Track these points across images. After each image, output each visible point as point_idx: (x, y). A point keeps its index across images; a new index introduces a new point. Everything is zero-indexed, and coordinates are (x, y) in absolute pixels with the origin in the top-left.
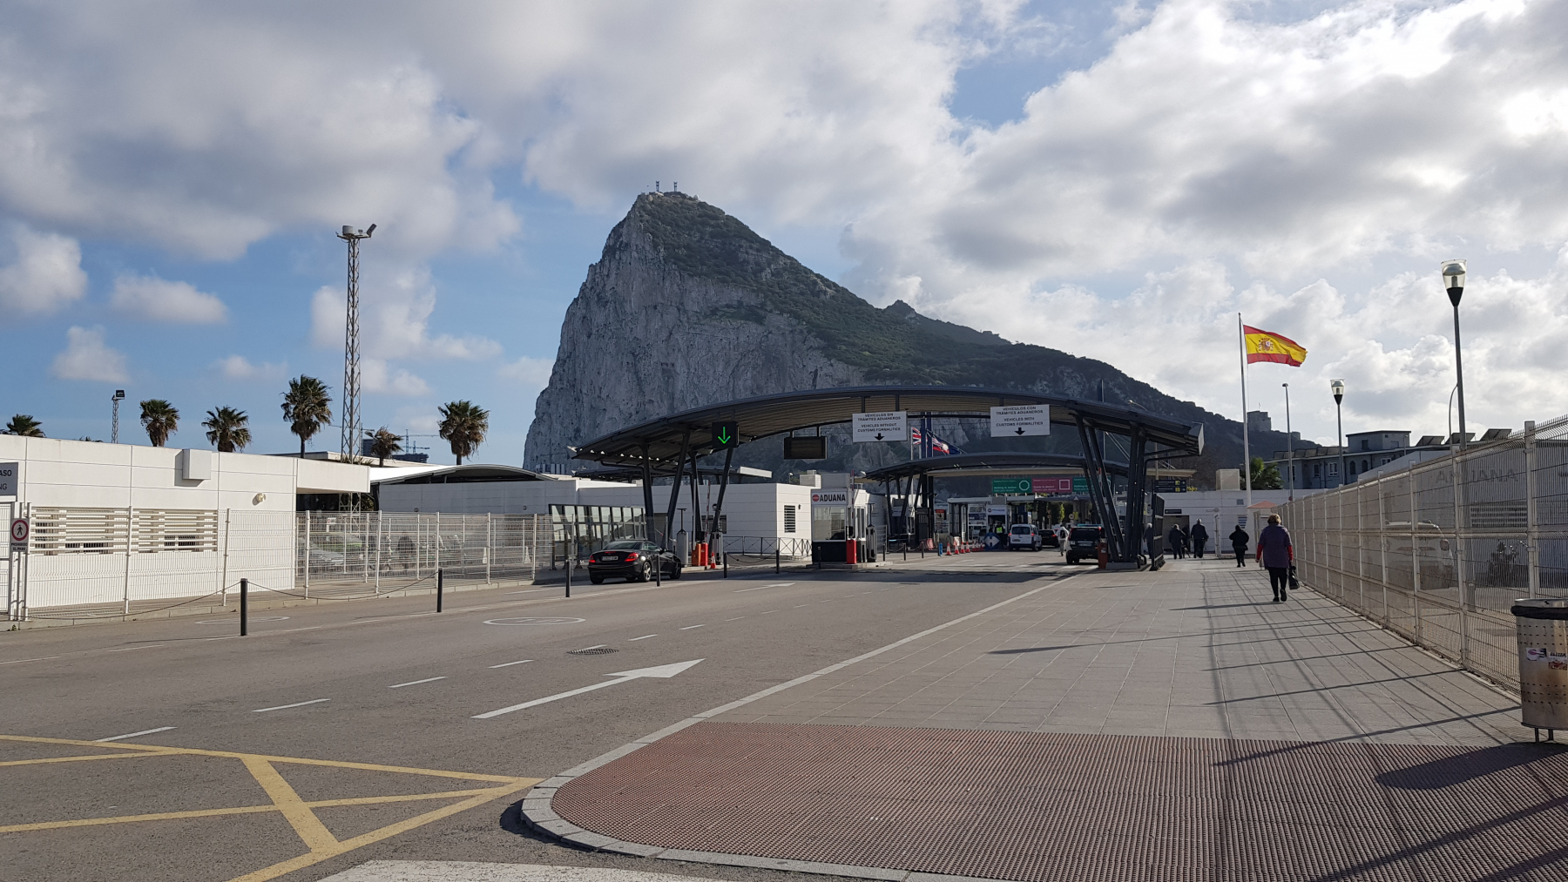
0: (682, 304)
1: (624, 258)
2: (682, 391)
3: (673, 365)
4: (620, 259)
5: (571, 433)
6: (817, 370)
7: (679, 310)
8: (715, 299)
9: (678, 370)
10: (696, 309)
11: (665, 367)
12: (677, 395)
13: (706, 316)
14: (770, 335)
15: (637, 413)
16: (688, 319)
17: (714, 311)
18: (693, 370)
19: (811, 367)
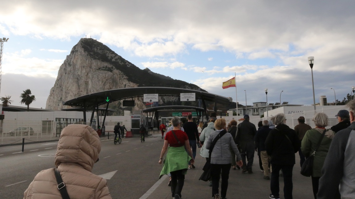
0: (91, 66)
1: (76, 54)
2: (90, 89)
3: (88, 82)
5: (59, 99)
6: (126, 85)
7: (90, 68)
8: (100, 65)
9: (89, 83)
10: (95, 68)
11: (86, 82)
12: (89, 90)
13: (97, 70)
14: (114, 75)
15: (78, 94)
16: (92, 70)
17: (99, 69)
18: (93, 83)
19: (124, 84)
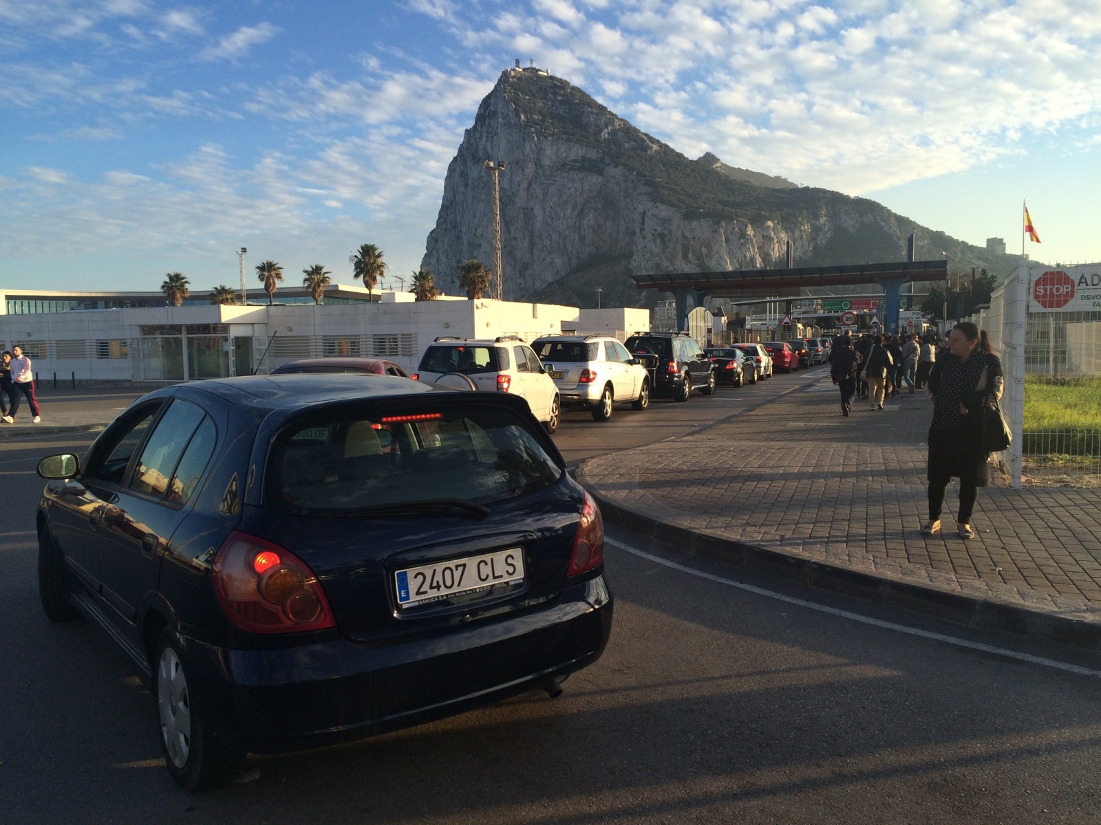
0: (538, 159)
1: (492, 123)
2: (539, 230)
3: (532, 209)
4: (489, 124)
6: (644, 212)
7: (536, 165)
8: (564, 155)
9: (536, 213)
10: (550, 164)
11: (526, 210)
12: (536, 233)
13: (558, 169)
14: (608, 184)
16: (544, 172)
17: (564, 166)
18: (547, 213)
19: (640, 210)
